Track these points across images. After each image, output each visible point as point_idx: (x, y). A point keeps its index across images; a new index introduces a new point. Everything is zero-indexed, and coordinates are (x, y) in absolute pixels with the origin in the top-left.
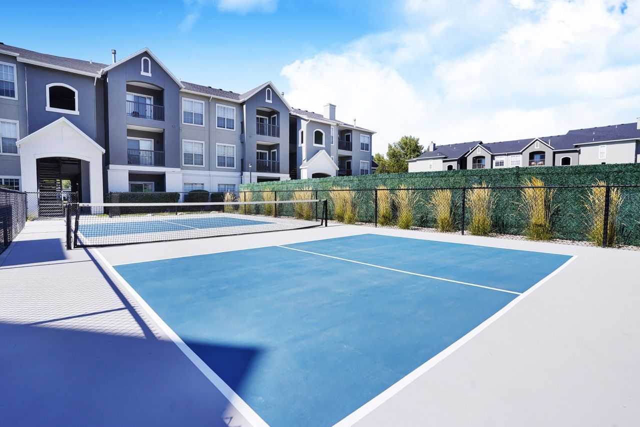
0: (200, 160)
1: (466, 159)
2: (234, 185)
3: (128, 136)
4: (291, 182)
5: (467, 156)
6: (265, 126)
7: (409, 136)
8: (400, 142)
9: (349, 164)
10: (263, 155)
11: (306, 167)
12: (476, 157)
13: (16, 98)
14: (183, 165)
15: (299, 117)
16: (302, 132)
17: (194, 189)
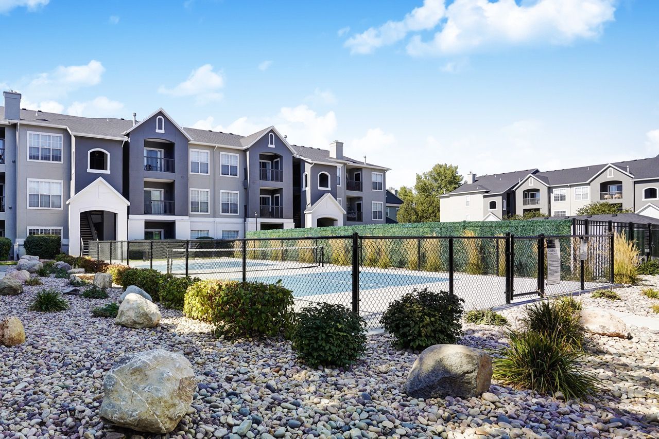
0: (206, 207)
1: (514, 192)
2: (238, 231)
3: (144, 187)
4: (295, 230)
5: (516, 189)
6: (268, 171)
7: (444, 164)
8: (431, 172)
9: (359, 206)
10: (265, 200)
11: (311, 212)
12: (529, 191)
13: (62, 162)
14: (190, 213)
15: (302, 160)
16: (306, 175)
17: (200, 236)
